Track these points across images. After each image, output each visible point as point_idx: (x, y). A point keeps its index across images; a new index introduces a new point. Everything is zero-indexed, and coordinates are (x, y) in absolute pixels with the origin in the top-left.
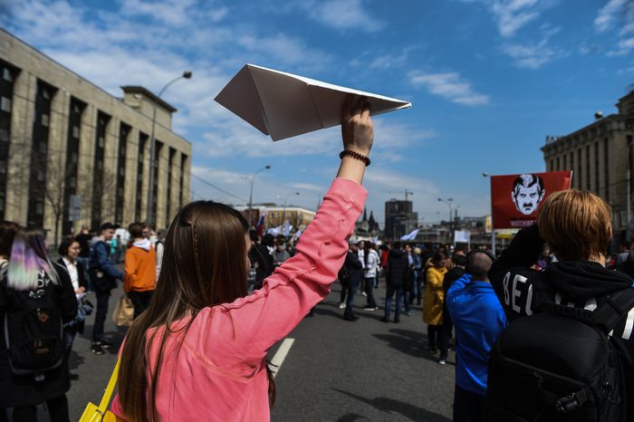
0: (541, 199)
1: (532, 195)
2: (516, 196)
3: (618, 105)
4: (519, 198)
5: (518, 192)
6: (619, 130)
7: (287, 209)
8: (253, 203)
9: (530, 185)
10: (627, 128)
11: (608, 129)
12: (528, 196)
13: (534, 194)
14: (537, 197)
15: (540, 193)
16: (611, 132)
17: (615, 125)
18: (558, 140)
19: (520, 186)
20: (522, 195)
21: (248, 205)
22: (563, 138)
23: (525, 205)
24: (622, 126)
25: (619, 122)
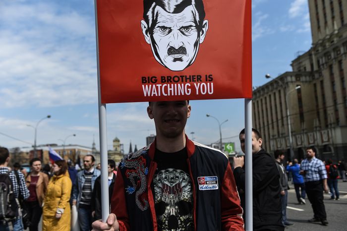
0: (202, 38)
1: (184, 29)
2: (150, 31)
3: (292, 65)
4: (158, 34)
5: (155, 22)
6: (292, 82)
7: (66, 148)
8: (37, 145)
9: (179, 9)
10: (297, 80)
11: (286, 81)
12: (175, 31)
13: (187, 28)
14: (193, 33)
15: (199, 27)
16: (287, 83)
17: (289, 79)
18: (257, 89)
19: (158, 8)
20: (164, 28)
21: (33, 146)
22: (260, 87)
23: (171, 51)
24: (294, 79)
25: (291, 76)
